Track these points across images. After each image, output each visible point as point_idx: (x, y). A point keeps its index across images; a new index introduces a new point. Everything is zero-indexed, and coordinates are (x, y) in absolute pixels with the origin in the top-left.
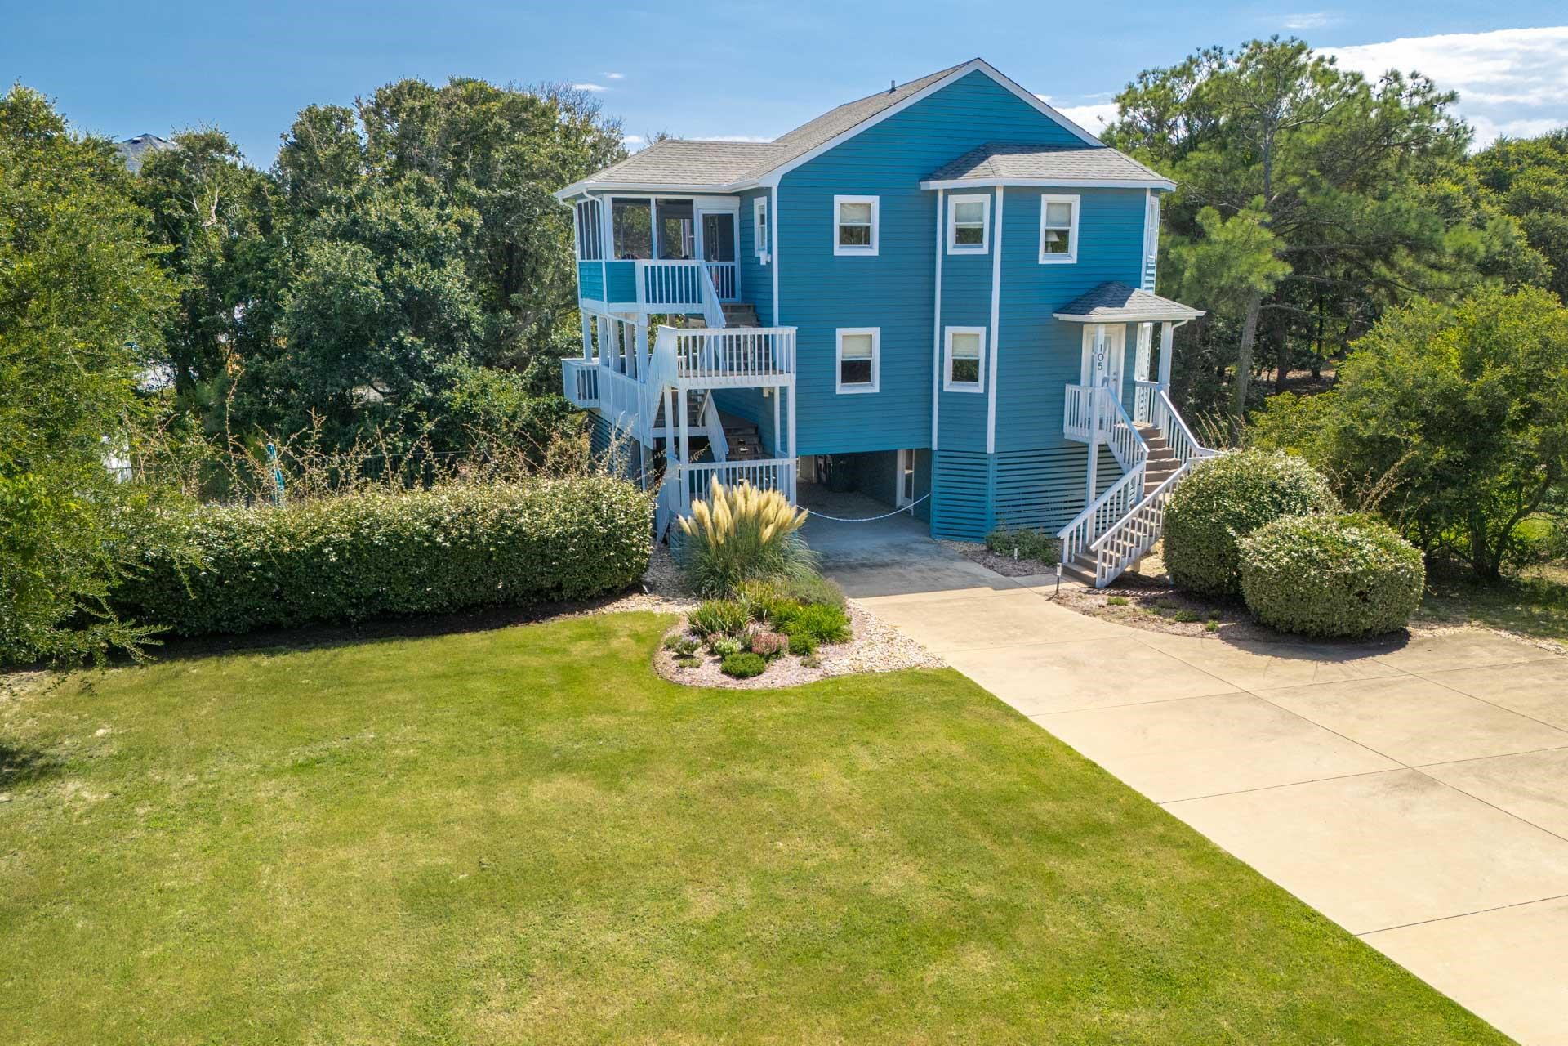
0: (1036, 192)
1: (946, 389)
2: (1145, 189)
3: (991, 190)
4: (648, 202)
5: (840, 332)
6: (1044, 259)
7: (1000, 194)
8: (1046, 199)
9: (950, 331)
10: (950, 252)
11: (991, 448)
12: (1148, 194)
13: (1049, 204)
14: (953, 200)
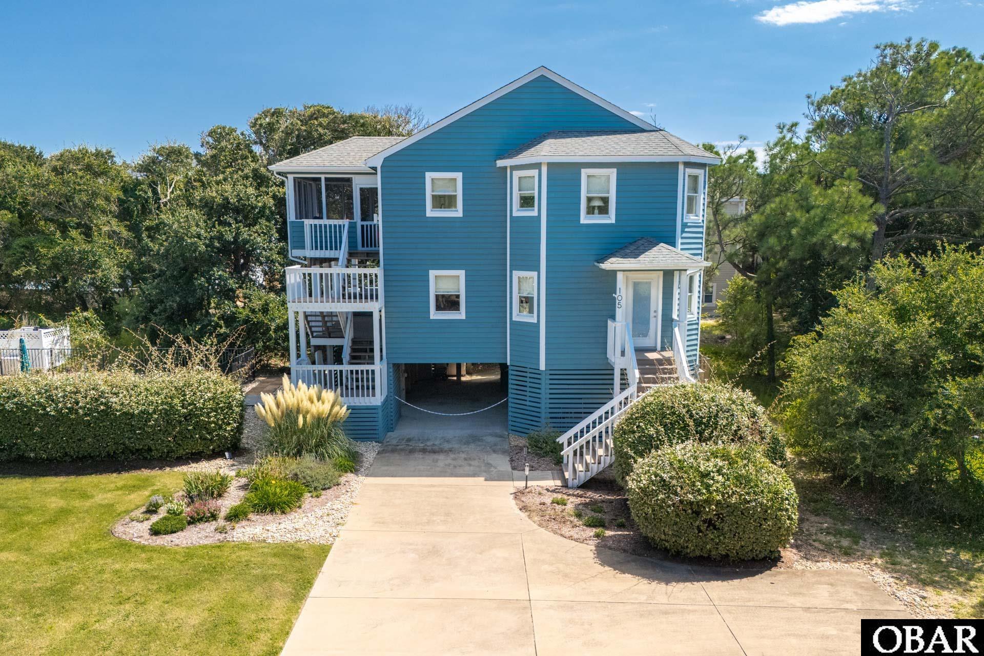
0: (578, 166)
1: (514, 319)
2: (678, 163)
3: (537, 166)
4: (319, 179)
5: (433, 273)
6: (585, 219)
7: (544, 169)
8: (584, 172)
9: (517, 274)
10: (515, 214)
11: (542, 367)
12: (681, 167)
13: (589, 176)
14: (517, 174)
